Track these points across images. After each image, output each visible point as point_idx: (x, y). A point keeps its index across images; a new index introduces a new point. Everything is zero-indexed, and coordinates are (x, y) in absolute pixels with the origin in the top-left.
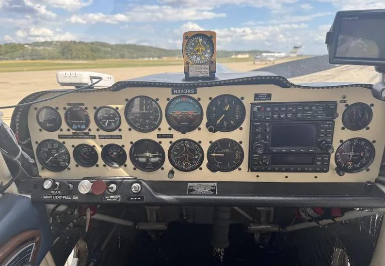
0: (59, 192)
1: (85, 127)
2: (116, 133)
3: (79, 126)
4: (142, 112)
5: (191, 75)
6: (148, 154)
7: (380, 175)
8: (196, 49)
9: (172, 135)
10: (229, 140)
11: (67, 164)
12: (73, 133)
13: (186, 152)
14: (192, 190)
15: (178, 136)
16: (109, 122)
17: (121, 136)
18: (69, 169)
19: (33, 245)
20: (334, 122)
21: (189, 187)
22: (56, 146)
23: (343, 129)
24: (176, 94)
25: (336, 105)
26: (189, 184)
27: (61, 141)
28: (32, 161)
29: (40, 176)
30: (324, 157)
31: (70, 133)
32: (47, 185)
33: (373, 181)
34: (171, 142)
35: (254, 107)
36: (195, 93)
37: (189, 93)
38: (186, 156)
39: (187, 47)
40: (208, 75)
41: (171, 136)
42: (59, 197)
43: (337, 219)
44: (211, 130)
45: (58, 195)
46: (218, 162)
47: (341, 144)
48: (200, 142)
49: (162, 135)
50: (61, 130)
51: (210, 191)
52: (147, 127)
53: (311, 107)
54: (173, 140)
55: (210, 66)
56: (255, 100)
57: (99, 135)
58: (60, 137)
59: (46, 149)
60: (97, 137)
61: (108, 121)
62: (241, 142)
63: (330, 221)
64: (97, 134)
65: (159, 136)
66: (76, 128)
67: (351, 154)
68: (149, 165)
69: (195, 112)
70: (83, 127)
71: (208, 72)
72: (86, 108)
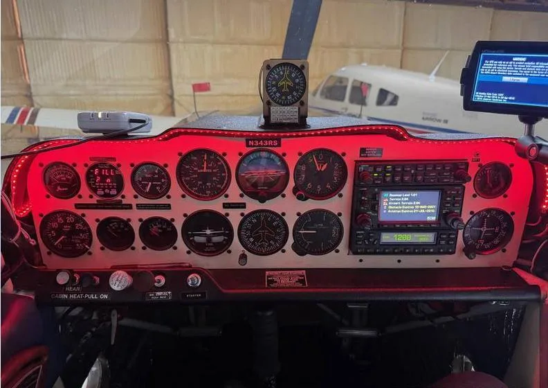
0: (78, 289)
1: (116, 193)
2: (163, 200)
3: (107, 191)
4: (202, 171)
5: (273, 119)
6: (208, 232)
7: (518, 257)
8: (280, 84)
9: (245, 204)
10: (324, 211)
11: (87, 246)
12: (97, 201)
13: (263, 228)
14: (273, 281)
15: (253, 205)
16: (152, 184)
17: (169, 205)
18: (90, 253)
19: (39, 369)
20: (464, 187)
21: (268, 277)
22: (70, 219)
23: (474, 196)
24: (251, 146)
25: (467, 164)
26: (267, 273)
27: (79, 212)
28: (33, 242)
29: (44, 265)
30: (450, 234)
31: (94, 201)
32: (62, 279)
33: (511, 265)
34: (242, 214)
35: (360, 166)
36: (279, 145)
37: (271, 146)
38: (264, 233)
39: (268, 80)
40: (297, 121)
41: (243, 206)
42: (79, 296)
43: (460, 317)
44: (300, 198)
45: (78, 293)
46: (308, 242)
47: (471, 216)
48: (284, 214)
49: (229, 204)
50: (80, 197)
51: (297, 282)
52: (208, 192)
53: (435, 167)
54: (246, 212)
55: (299, 109)
56: (361, 156)
57: (137, 205)
58: (78, 206)
59: (55, 225)
60: (134, 207)
61: (150, 183)
62: (340, 214)
63: (450, 318)
64: (134, 202)
65: (226, 206)
66: (103, 193)
67: (484, 229)
68: (210, 246)
69: (277, 172)
70: (114, 192)
71: (297, 117)
72: (119, 165)
